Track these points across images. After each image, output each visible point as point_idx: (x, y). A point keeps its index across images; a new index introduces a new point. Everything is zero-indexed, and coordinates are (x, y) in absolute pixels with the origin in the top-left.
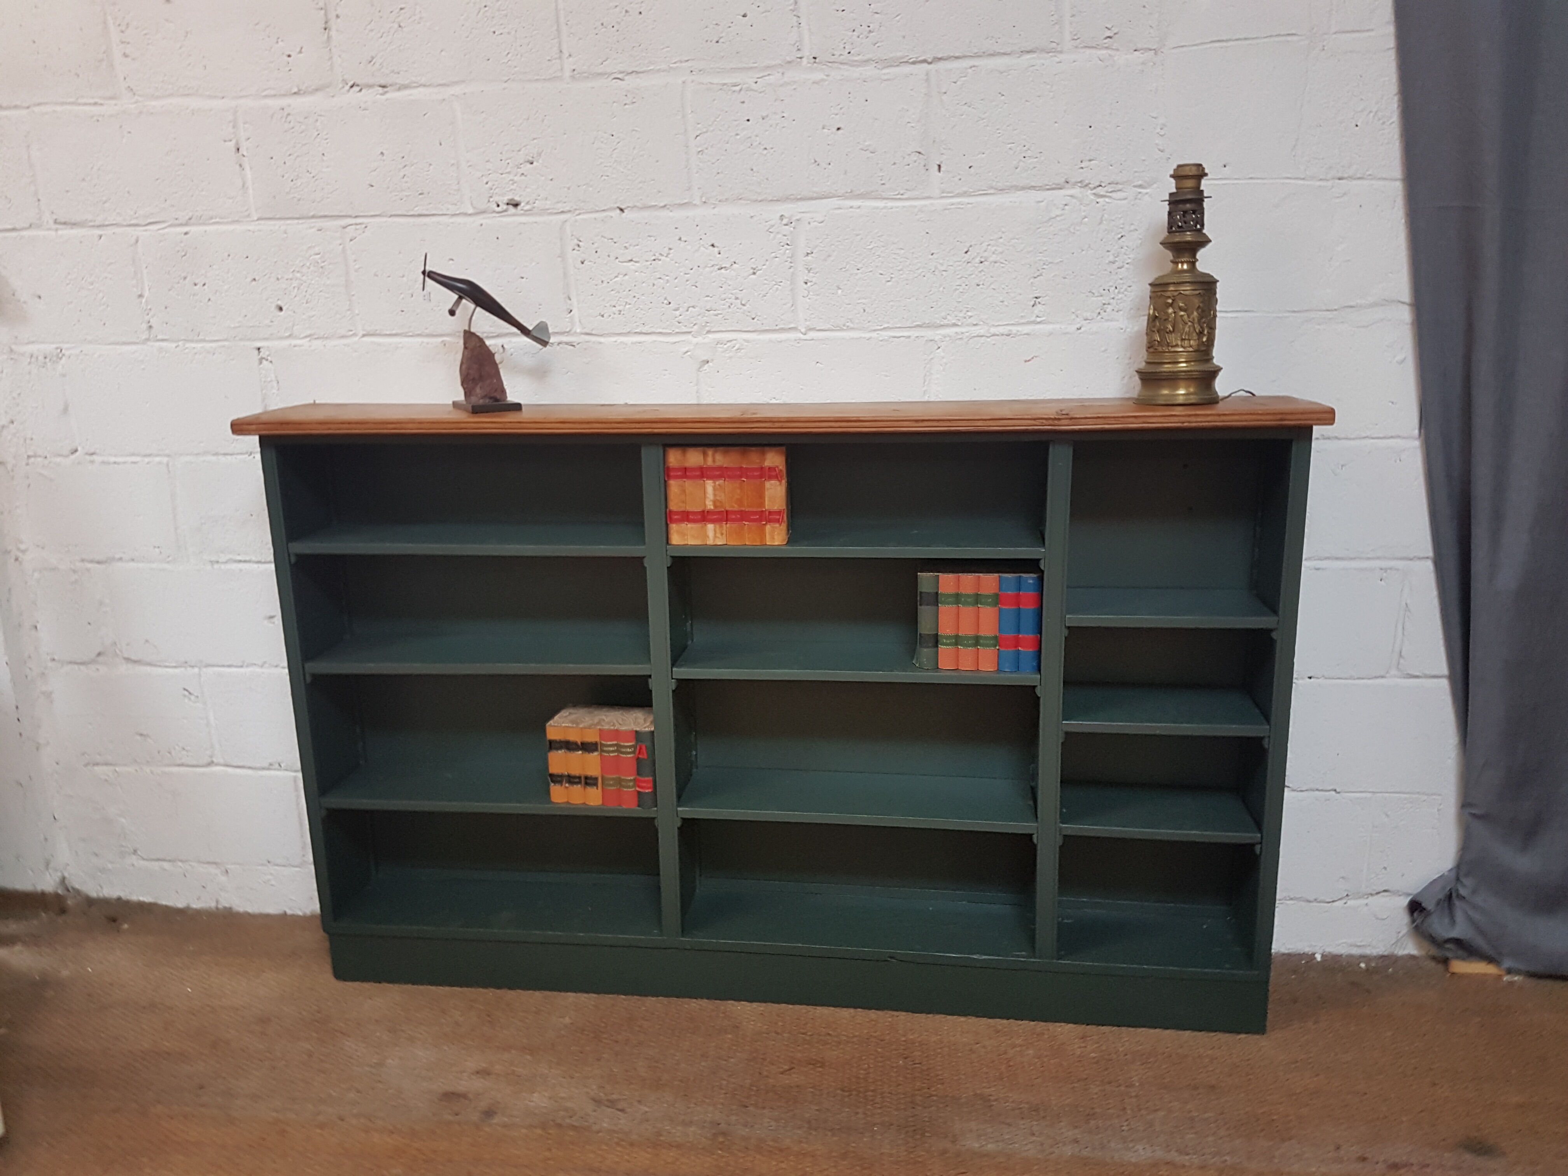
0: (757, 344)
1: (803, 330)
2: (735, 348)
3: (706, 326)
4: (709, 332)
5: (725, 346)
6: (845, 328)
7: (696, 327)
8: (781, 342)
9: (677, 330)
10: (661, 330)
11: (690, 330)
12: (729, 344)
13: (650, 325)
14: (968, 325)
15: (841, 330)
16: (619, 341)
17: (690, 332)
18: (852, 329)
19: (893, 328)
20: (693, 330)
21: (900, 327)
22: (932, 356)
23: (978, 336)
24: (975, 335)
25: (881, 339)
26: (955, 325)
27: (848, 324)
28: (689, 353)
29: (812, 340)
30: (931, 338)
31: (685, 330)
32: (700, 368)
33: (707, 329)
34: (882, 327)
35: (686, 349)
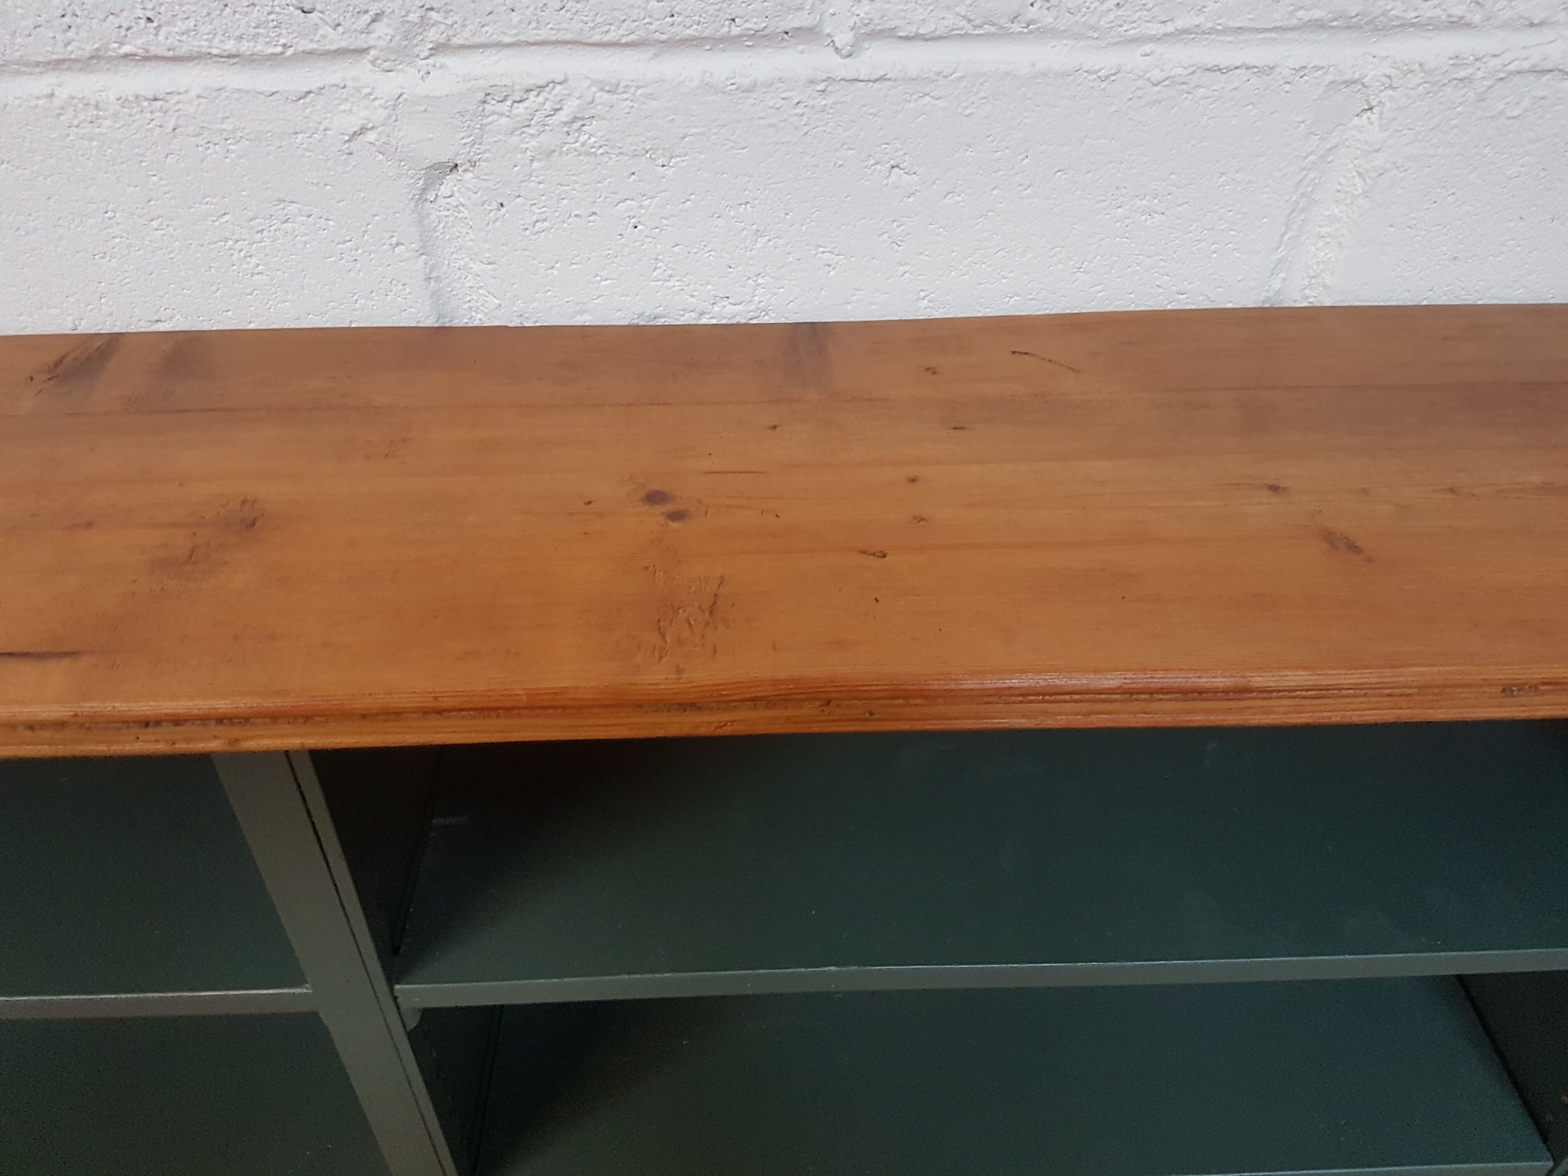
0: (650, 96)
1: (844, 38)
2: (562, 116)
3: (424, 23)
4: (438, 49)
5: (520, 109)
6: (1017, 28)
7: (382, 29)
8: (750, 89)
9: (304, 45)
10: (231, 46)
11: (360, 42)
12: (533, 100)
13: (181, 26)
14: (1506, 26)
15: (1002, 35)
16: (63, 93)
17: (365, 51)
18: (1046, 33)
19: (1212, 31)
20: (371, 40)
21: (1240, 30)
22: (1333, 141)
23: (1532, 71)
24: (1526, 65)
25: (1157, 75)
26: (1458, 24)
27: (1032, 13)
28: (371, 136)
29: (882, 79)
30: (1348, 76)
31: (336, 40)
32: (424, 190)
33: (433, 35)
34: (1170, 28)
35: (354, 123)
